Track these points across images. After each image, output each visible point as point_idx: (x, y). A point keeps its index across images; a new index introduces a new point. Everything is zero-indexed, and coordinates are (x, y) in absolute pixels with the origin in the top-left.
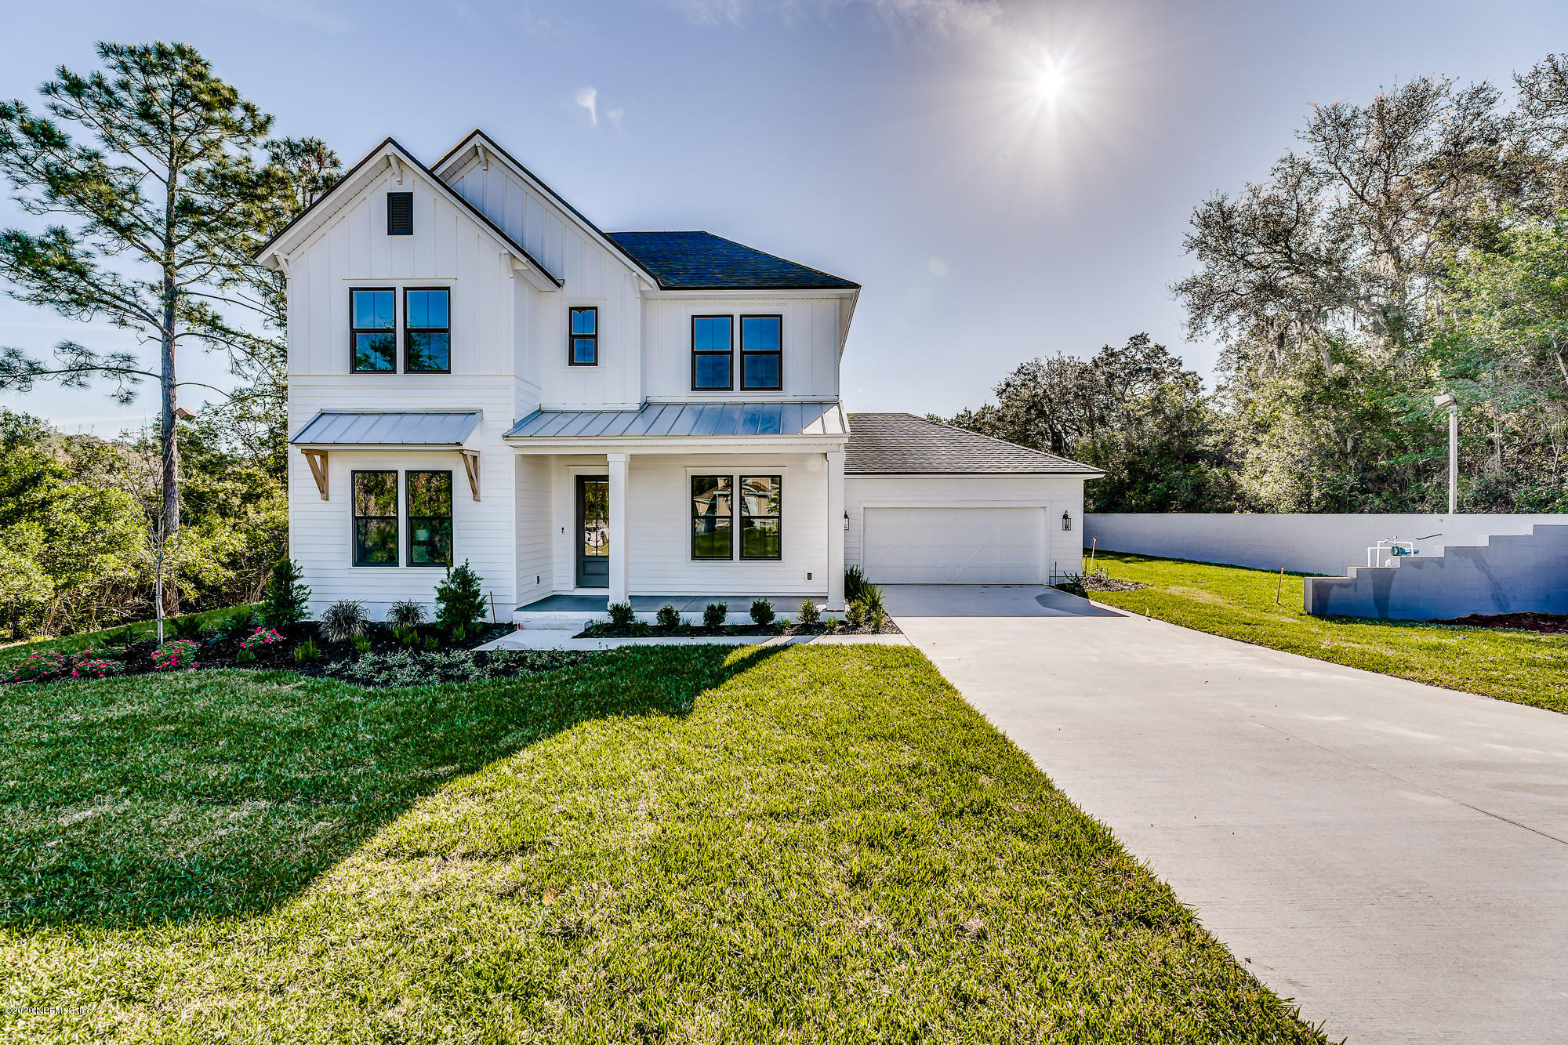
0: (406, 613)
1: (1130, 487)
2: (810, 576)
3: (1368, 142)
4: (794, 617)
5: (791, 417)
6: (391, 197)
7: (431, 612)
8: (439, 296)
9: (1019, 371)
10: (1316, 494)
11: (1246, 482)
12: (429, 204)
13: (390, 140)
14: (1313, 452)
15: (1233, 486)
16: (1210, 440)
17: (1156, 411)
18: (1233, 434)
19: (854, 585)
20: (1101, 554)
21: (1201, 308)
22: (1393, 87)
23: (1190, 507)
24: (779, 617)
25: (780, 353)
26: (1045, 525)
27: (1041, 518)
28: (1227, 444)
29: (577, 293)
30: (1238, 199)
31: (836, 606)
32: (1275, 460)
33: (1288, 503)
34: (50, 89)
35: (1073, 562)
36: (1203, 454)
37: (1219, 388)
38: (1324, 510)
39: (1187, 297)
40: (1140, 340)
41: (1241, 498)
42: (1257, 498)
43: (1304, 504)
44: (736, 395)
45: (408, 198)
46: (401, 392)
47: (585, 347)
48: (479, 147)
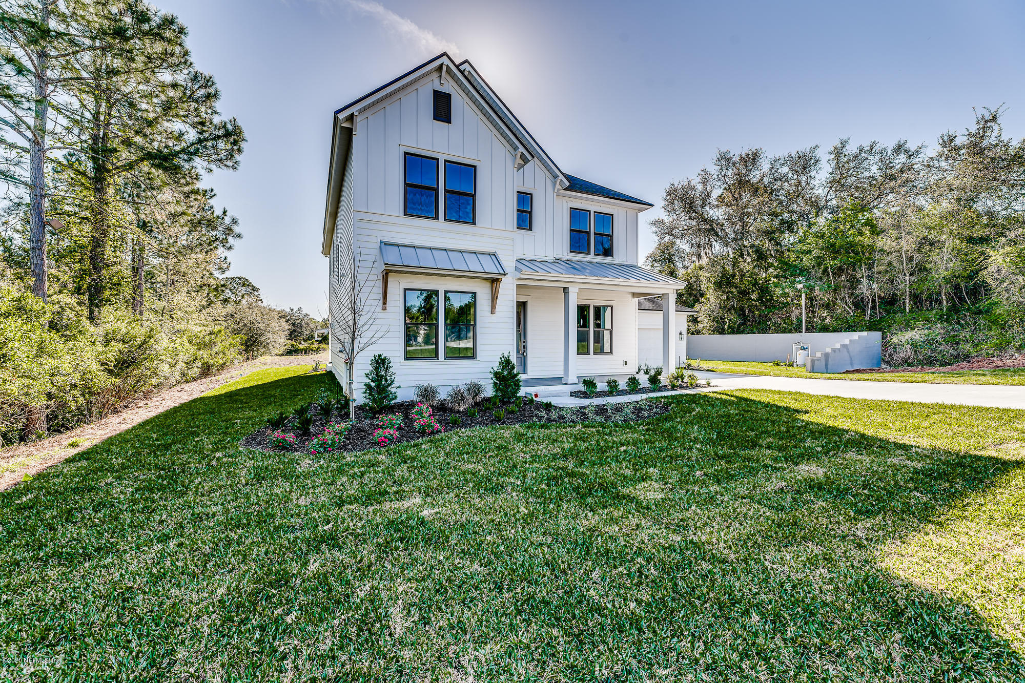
2: (625, 363)
6: (435, 93)
8: (470, 172)
12: (460, 104)
25: (612, 236)
44: (592, 258)
45: (448, 97)
46: (442, 234)
47: (524, 218)
48: (467, 70)
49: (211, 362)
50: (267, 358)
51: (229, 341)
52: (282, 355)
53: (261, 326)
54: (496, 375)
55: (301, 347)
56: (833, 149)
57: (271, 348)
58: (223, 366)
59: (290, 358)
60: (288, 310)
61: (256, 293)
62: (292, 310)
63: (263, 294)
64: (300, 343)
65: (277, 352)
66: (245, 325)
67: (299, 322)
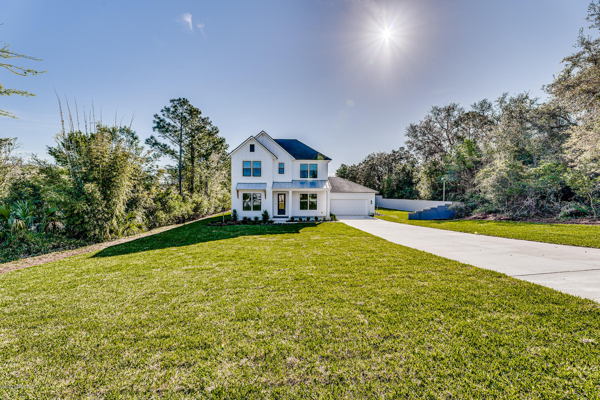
0: (256, 218)
1: (396, 191)
2: (322, 213)
3: (442, 115)
4: (322, 219)
5: (320, 183)
6: (251, 145)
7: (261, 219)
8: (259, 163)
9: (369, 157)
11: (420, 191)
12: (257, 147)
13: (252, 136)
14: (431, 186)
15: (417, 192)
19: (331, 215)
20: (380, 208)
24: (319, 219)
25: (317, 171)
26: (367, 203)
27: (367, 201)
28: (418, 181)
29: (280, 160)
30: (418, 124)
31: (328, 217)
33: (426, 197)
34: (162, 111)
35: (373, 210)
36: (412, 183)
41: (418, 195)
44: (309, 179)
45: (254, 145)
46: (252, 180)
47: (281, 171)
48: (263, 134)
54: (263, 215)
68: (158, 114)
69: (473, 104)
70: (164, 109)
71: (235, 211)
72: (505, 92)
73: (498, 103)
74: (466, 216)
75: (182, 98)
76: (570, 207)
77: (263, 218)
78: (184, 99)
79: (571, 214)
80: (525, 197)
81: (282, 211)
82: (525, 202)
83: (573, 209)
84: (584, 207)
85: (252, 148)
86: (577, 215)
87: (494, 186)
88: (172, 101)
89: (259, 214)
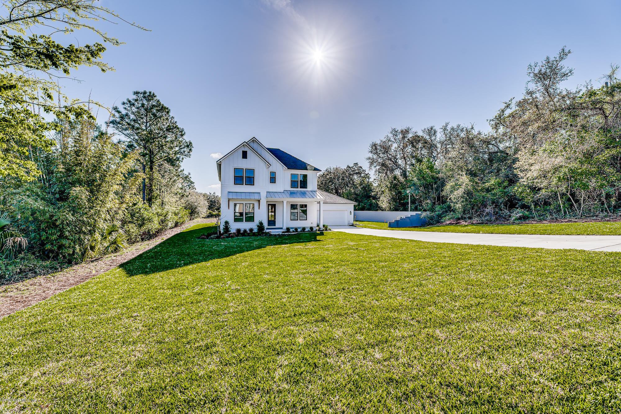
0: (251, 230)
2: (312, 223)
3: (400, 136)
5: (309, 194)
6: (243, 152)
7: (256, 230)
8: (252, 171)
10: (392, 207)
11: (380, 203)
12: (249, 153)
13: (244, 142)
14: (392, 198)
15: (377, 204)
16: (373, 194)
17: (361, 184)
18: (377, 192)
20: (357, 221)
21: (372, 164)
22: (404, 128)
23: (369, 209)
25: (307, 182)
26: (347, 214)
27: (347, 212)
28: (376, 195)
29: (272, 169)
30: (378, 142)
31: (322, 227)
32: (385, 200)
33: (388, 209)
34: (124, 104)
35: (352, 221)
36: (371, 196)
37: (374, 179)
38: (393, 210)
39: (368, 161)
40: (356, 164)
41: (379, 207)
42: (382, 208)
43: (390, 210)
44: (299, 189)
45: (246, 152)
46: (245, 188)
47: (273, 180)
48: (254, 140)
49: (178, 221)
50: (199, 219)
51: (184, 213)
52: (205, 218)
53: (196, 204)
54: (258, 226)
55: (214, 213)
56: (442, 127)
57: (200, 214)
58: (182, 223)
59: (208, 219)
60: (209, 194)
61: (193, 185)
62: (211, 194)
63: (196, 185)
64: (214, 211)
65: (203, 216)
66: (189, 204)
67: (214, 200)
68: (118, 107)
69: (423, 129)
70: (126, 101)
71: (227, 223)
72: (447, 122)
73: (442, 130)
74: (437, 222)
75: (148, 91)
76: (518, 213)
77: (258, 230)
78: (150, 93)
79: (520, 218)
80: (485, 206)
81: (272, 223)
82: (486, 209)
83: (521, 214)
84: (527, 213)
85: (245, 155)
86: (524, 218)
87: (462, 197)
88: (136, 93)
89: (253, 226)
